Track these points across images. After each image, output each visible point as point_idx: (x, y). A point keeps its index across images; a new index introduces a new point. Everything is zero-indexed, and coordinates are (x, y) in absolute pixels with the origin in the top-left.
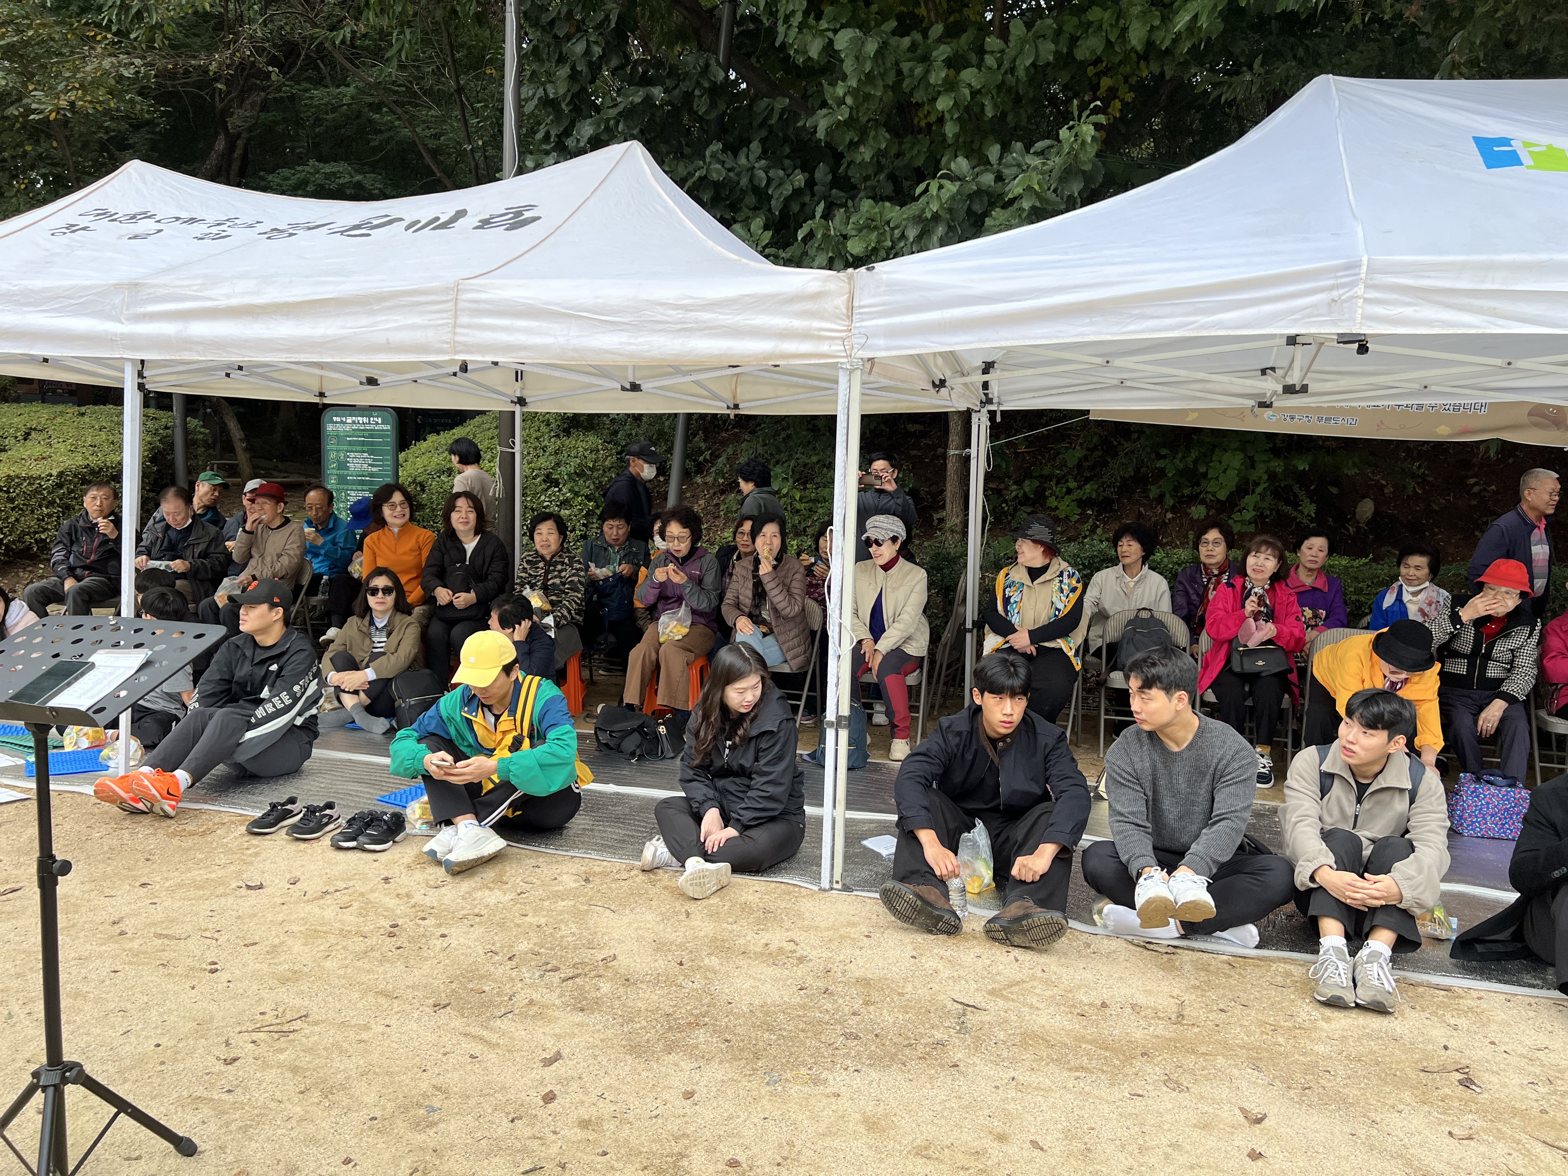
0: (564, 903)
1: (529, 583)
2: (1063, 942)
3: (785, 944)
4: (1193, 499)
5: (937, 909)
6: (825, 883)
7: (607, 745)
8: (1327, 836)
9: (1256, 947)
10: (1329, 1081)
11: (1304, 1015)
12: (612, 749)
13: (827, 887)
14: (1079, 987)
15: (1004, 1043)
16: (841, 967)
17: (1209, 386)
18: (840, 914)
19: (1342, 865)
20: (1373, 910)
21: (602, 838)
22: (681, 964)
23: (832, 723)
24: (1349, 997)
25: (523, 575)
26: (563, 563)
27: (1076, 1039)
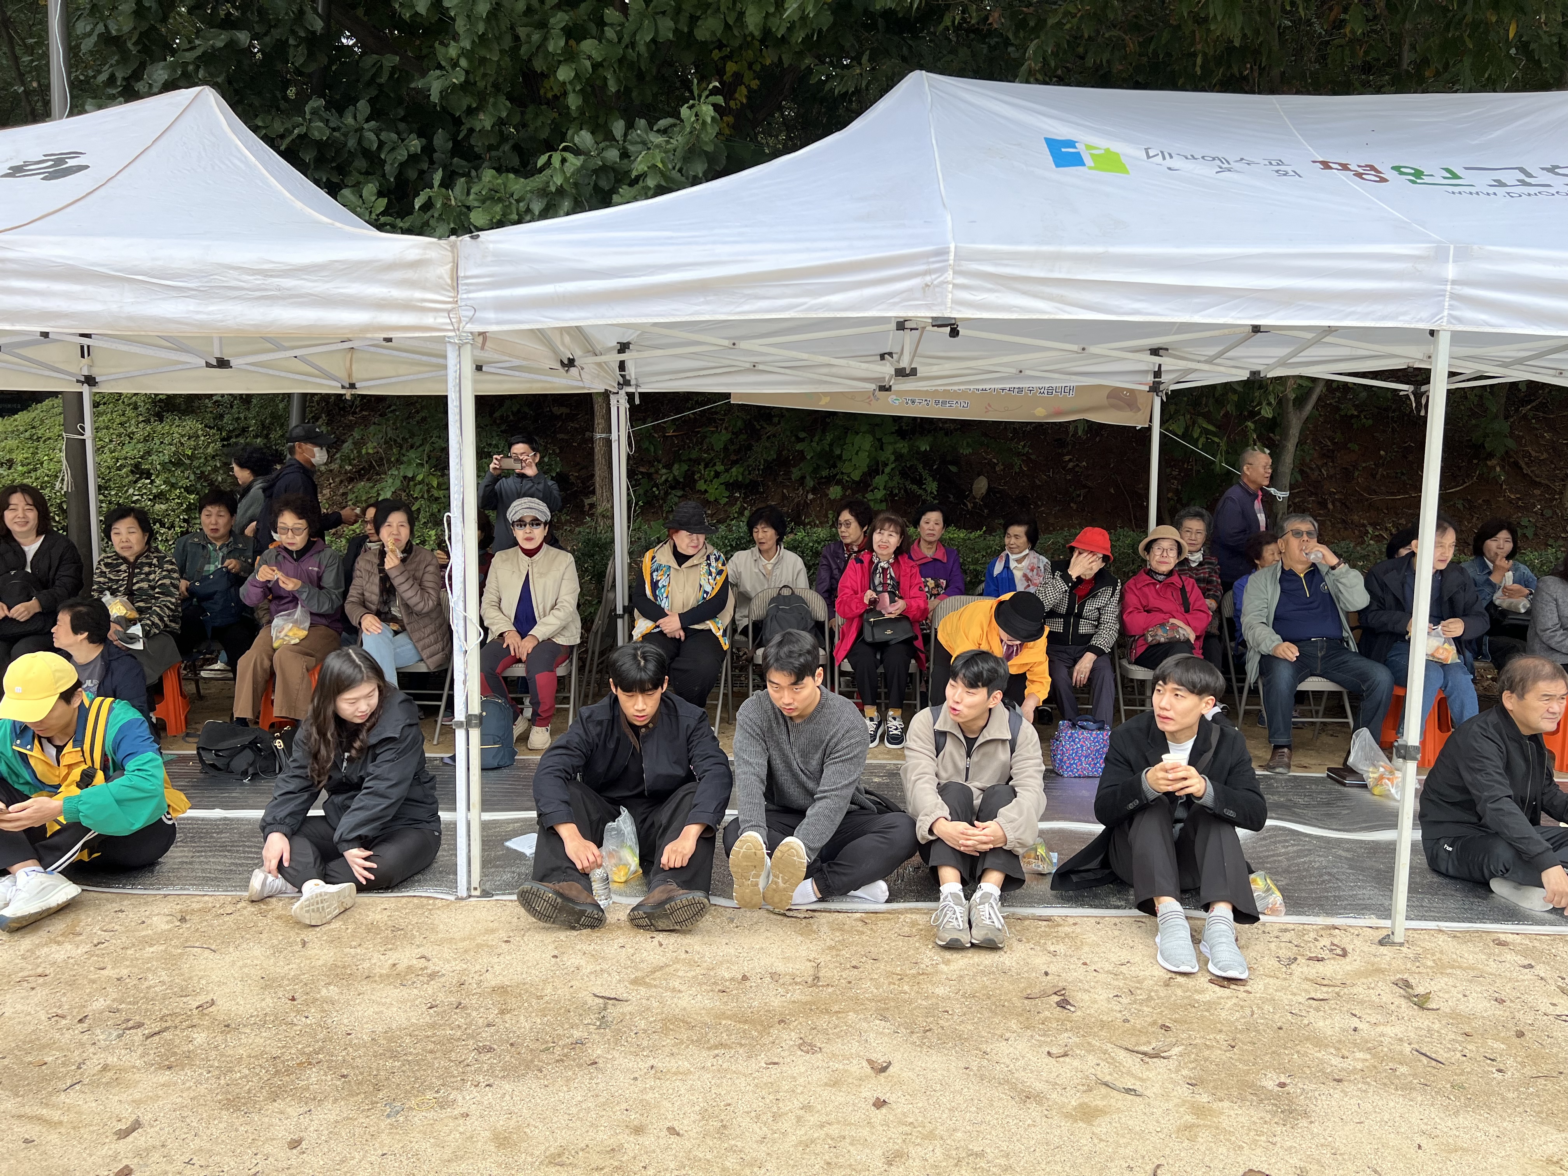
0: (151, 950)
1: (109, 589)
2: (707, 920)
3: (415, 962)
4: (830, 480)
5: (577, 904)
6: (462, 891)
7: (213, 766)
8: (943, 790)
9: (887, 902)
10: (948, 1020)
11: (927, 961)
12: (219, 769)
13: (465, 894)
14: (722, 963)
15: (645, 1031)
16: (476, 977)
17: (834, 370)
18: (478, 922)
19: (956, 816)
20: (984, 854)
21: (203, 870)
22: (293, 999)
23: (462, 723)
24: (965, 939)
25: (102, 579)
26: (150, 565)
27: (717, 1017)
